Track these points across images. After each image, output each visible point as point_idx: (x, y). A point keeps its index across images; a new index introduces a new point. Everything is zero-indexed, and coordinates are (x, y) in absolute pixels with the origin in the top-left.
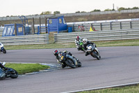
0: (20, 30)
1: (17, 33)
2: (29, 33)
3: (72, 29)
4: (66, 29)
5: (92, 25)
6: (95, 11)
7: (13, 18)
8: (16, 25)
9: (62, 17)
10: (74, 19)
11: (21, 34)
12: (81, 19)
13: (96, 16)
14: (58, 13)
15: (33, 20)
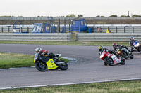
0: (47, 28)
1: (45, 31)
2: (55, 32)
3: (92, 30)
4: (86, 30)
5: (109, 28)
6: (113, 16)
7: (43, 19)
8: (44, 24)
9: (84, 20)
10: (94, 22)
11: (48, 32)
12: (100, 22)
13: (113, 20)
14: (81, 16)
15: (59, 20)
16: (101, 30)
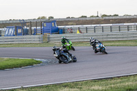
0: (19, 31)
1: (17, 34)
2: (27, 34)
3: (63, 31)
4: (57, 31)
5: (79, 29)
6: (83, 17)
7: (14, 22)
8: (16, 27)
9: (54, 21)
10: (65, 23)
11: (20, 34)
12: (71, 23)
13: (83, 21)
14: (52, 18)
15: (31, 23)
16: (71, 31)
